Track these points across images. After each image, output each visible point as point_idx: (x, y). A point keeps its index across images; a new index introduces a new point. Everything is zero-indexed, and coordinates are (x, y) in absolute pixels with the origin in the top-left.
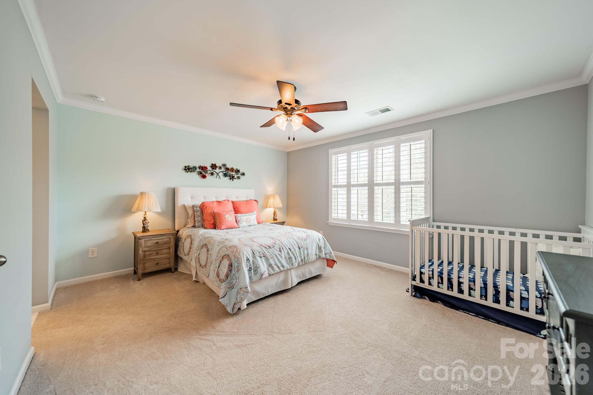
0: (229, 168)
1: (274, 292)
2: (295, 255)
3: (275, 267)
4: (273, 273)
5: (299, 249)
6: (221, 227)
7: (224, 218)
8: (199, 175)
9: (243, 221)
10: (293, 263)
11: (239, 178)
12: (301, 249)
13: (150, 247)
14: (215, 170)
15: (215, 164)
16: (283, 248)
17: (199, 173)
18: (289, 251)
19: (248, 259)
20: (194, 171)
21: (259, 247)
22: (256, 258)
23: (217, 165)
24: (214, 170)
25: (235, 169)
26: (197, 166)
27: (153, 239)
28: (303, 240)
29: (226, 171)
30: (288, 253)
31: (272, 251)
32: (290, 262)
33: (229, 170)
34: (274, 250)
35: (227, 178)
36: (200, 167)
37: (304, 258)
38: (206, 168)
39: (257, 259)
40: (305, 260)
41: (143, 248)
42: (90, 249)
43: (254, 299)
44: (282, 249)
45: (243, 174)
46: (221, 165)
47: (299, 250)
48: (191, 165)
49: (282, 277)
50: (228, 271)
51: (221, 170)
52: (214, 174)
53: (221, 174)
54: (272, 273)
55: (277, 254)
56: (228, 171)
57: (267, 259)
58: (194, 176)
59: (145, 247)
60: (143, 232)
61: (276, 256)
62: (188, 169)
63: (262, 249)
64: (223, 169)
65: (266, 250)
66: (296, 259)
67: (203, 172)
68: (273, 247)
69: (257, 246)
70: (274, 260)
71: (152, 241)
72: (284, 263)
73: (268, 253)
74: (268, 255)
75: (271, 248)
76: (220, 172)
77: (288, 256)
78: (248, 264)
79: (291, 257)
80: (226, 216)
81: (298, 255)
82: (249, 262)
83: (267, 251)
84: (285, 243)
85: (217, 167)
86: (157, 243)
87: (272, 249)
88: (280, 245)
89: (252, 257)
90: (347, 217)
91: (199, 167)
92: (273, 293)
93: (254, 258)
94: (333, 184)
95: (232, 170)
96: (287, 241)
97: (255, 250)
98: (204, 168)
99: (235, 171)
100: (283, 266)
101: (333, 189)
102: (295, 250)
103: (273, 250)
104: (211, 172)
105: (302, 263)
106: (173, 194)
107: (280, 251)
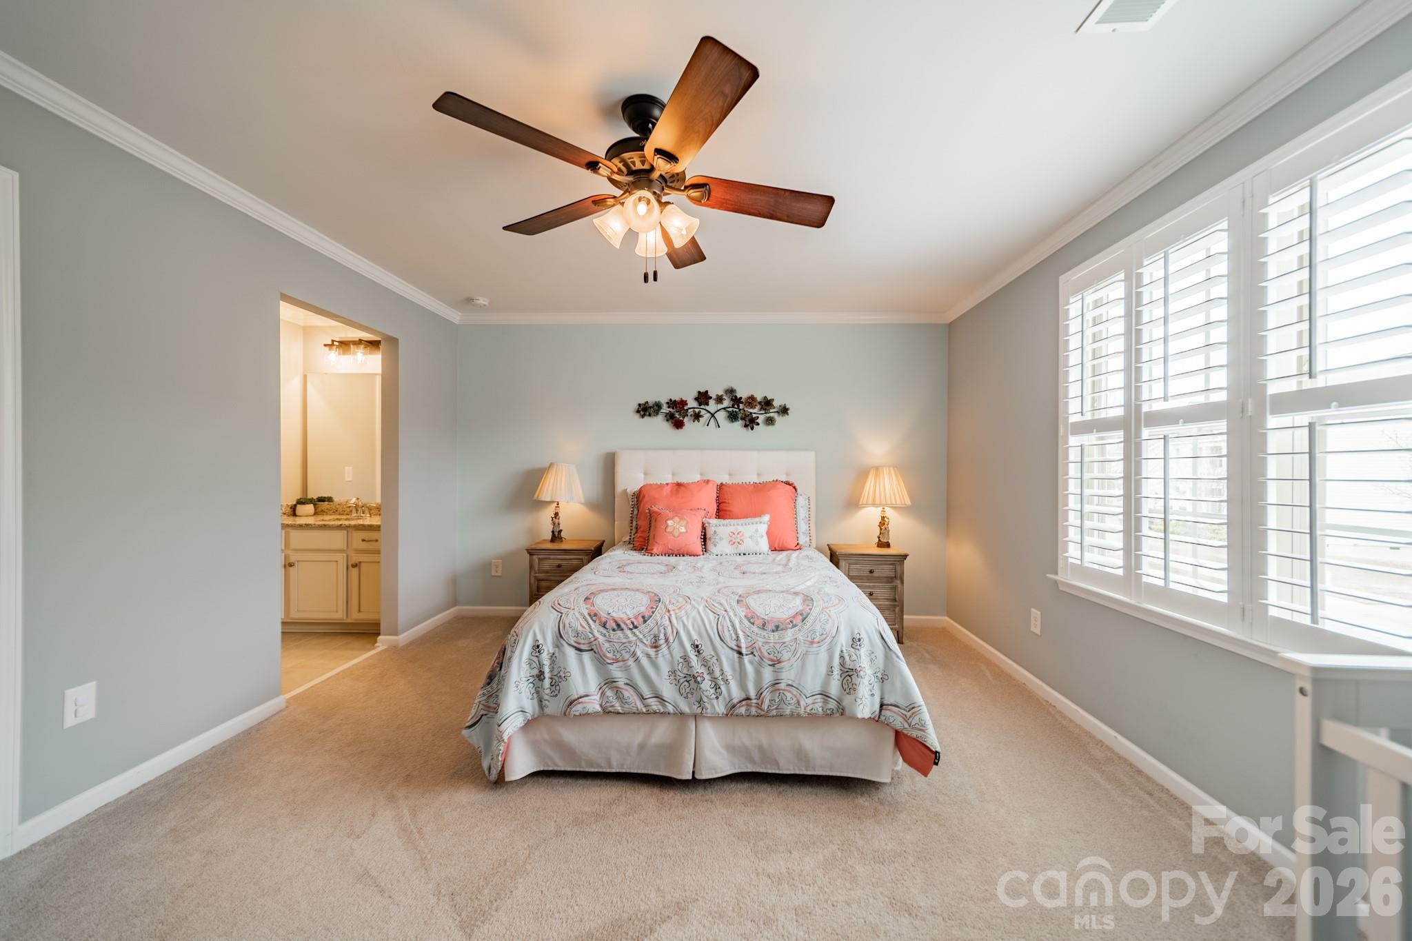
0: (741, 398)
1: (632, 771)
2: (717, 673)
3: (628, 693)
4: (619, 709)
5: (736, 655)
6: (652, 549)
7: (663, 527)
8: (667, 420)
9: (721, 539)
10: (701, 699)
11: (770, 421)
12: (746, 659)
13: (547, 572)
14: (707, 408)
15: (707, 392)
16: (667, 640)
17: (668, 417)
18: (692, 654)
19: (538, 646)
20: (657, 412)
21: (584, 618)
22: (561, 648)
23: (712, 394)
24: (701, 407)
25: (759, 398)
26: (664, 400)
27: (552, 557)
28: (771, 627)
29: (733, 407)
30: (686, 658)
31: (624, 641)
32: (692, 694)
33: (742, 403)
34: (633, 638)
35: (739, 424)
36: (672, 404)
37: (759, 695)
38: (683, 403)
39: (564, 653)
40: (759, 702)
41: (536, 573)
42: (494, 561)
43: (562, 767)
44: (662, 641)
45: (784, 411)
46: (720, 393)
47: (737, 660)
48: (651, 400)
49: (661, 732)
50: (495, 665)
51: (720, 406)
52: (701, 416)
53: (721, 416)
54: (613, 706)
55: (639, 653)
56: (739, 406)
57: (601, 662)
58: (659, 423)
59: (540, 571)
60: (552, 540)
61: (637, 660)
62: (645, 410)
63: (590, 627)
64: (727, 403)
65: (604, 631)
66: (717, 687)
67: (677, 414)
68: (631, 627)
69: (582, 614)
70: (627, 669)
71: (551, 562)
72: (668, 691)
73: (607, 645)
74: (604, 649)
75: (622, 630)
76: (718, 411)
77: (685, 671)
78: (535, 659)
79: (695, 678)
80: (670, 522)
81: (730, 678)
82: (537, 654)
83: (605, 636)
84: (684, 625)
85: (711, 398)
86: (559, 566)
87: (624, 633)
88: (662, 629)
89: (554, 643)
90: (1127, 567)
91: (668, 403)
92: (628, 771)
93: (558, 647)
94: (1073, 419)
95: (751, 401)
96: (694, 619)
97: (567, 625)
98: (678, 405)
99: (760, 403)
100: (658, 697)
101: (1074, 441)
102: (717, 654)
103: (627, 637)
104: (694, 411)
105: (747, 710)
106: (609, 464)
107: (656, 646)
